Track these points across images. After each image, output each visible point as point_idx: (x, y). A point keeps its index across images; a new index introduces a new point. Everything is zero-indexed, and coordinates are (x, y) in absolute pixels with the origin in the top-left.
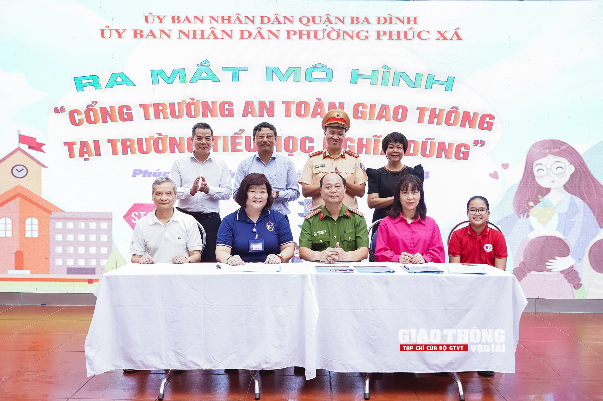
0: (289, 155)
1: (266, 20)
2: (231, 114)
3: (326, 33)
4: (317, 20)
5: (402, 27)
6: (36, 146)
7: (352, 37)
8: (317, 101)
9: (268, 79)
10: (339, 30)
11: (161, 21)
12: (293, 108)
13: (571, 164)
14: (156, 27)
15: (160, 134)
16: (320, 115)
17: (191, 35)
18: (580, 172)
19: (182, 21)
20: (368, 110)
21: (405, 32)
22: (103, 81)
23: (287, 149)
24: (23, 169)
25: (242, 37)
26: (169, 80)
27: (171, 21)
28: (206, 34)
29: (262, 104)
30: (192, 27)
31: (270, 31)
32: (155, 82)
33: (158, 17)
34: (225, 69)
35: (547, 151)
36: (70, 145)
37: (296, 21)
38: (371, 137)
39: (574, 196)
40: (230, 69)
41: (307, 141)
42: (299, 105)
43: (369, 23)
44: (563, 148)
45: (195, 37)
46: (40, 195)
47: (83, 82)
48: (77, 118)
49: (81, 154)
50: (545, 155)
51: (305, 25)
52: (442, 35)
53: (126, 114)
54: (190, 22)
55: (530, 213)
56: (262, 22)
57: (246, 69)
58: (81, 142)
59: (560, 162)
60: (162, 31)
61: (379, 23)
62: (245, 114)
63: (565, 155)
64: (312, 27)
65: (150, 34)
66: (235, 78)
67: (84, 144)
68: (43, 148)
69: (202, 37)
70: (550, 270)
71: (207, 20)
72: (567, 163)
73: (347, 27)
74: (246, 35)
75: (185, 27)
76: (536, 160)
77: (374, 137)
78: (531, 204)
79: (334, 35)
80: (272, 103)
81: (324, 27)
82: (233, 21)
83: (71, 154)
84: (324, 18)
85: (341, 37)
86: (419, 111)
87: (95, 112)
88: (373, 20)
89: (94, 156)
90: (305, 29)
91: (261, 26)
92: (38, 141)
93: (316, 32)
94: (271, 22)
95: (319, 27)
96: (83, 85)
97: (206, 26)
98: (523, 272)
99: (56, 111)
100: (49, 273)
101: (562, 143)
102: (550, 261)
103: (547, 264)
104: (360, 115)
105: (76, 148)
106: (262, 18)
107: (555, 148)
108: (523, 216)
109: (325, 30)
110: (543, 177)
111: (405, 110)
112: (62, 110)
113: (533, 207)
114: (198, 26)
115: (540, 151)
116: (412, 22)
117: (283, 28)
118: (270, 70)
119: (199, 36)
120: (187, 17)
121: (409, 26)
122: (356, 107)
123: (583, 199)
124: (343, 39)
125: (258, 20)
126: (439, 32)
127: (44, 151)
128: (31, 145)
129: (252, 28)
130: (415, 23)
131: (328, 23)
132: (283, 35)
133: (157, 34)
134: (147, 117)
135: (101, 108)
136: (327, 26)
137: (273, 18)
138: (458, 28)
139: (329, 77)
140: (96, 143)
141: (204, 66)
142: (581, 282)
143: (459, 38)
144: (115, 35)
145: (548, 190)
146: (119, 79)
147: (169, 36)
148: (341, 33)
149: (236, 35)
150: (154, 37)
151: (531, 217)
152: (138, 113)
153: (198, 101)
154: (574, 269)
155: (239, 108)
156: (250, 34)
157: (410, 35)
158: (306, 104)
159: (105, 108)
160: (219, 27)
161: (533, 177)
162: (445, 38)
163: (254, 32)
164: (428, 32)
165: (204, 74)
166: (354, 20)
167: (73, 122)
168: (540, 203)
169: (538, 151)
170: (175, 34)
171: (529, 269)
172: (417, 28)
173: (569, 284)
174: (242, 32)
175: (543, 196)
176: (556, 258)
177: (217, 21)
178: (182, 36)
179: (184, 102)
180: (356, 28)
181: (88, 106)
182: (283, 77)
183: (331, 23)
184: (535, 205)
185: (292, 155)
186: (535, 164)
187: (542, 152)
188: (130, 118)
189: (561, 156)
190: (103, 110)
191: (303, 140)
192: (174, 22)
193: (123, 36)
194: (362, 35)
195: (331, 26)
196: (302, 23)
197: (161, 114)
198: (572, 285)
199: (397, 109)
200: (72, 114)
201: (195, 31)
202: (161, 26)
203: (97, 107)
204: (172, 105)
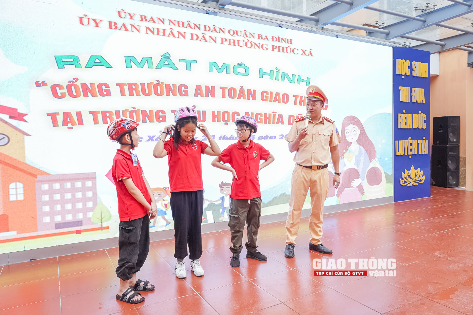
0: (225, 124)
1: (207, 29)
2: (187, 94)
3: (244, 43)
4: (239, 34)
5: (285, 45)
6: (17, 116)
7: (259, 48)
8: (241, 88)
9: (211, 70)
10: (252, 41)
11: (131, 18)
12: (227, 91)
13: (359, 129)
14: (128, 22)
15: (134, 108)
16: (243, 98)
17: (156, 32)
18: (362, 134)
19: (148, 20)
20: (269, 95)
21: (287, 48)
22: (84, 61)
23: (224, 120)
24: (4, 138)
25: (192, 39)
26: (140, 65)
27: (140, 19)
28: (167, 32)
29: (206, 87)
30: (156, 26)
31: (210, 37)
32: (128, 66)
33: (129, 14)
34: (181, 61)
35: (350, 122)
36: (53, 116)
37: (226, 31)
38: (271, 113)
39: (360, 146)
40: (184, 61)
41: (236, 115)
42: (230, 89)
43: (268, 40)
44: (356, 120)
45: (158, 34)
46: (23, 161)
47: (63, 60)
48: (59, 92)
49: (65, 123)
50: (349, 124)
51: (232, 35)
52: (304, 52)
53: (105, 90)
54: (154, 22)
55: (344, 156)
56: (205, 30)
57: (196, 62)
58: (64, 113)
59: (355, 128)
60: (133, 26)
61: (273, 40)
62: (196, 95)
63: (357, 124)
64: (236, 38)
65: (123, 27)
66: (189, 68)
67: (67, 115)
68: (25, 118)
69: (164, 35)
70: (352, 187)
71: (167, 22)
72: (358, 129)
73: (256, 40)
74: (195, 37)
75: (151, 25)
76: (346, 127)
77: (273, 112)
78: (344, 151)
79: (249, 45)
80: (213, 88)
81: (243, 38)
82: (185, 26)
83: (55, 123)
84: (243, 33)
85: (253, 47)
86: (294, 97)
87: (76, 87)
88: (270, 38)
89: (77, 125)
90: (232, 38)
91: (205, 32)
92: (19, 111)
93: (238, 41)
94: (211, 30)
95: (241, 38)
96: (63, 63)
97: (166, 26)
98: (342, 189)
99: (38, 84)
100: (37, 231)
101: (356, 118)
102: (352, 181)
103: (352, 183)
104: (265, 98)
105: (60, 119)
106: (205, 26)
107: (353, 120)
108: (342, 158)
109: (244, 40)
110: (349, 136)
111: (288, 96)
112: (44, 84)
113: (345, 153)
114: (161, 26)
115: (347, 122)
116: (290, 42)
117: (219, 36)
118: (211, 64)
119: (161, 34)
120: (152, 18)
121: (288, 45)
122: (263, 93)
123: (364, 148)
124: (254, 48)
125: (202, 28)
126: (303, 50)
127: (27, 121)
128: (12, 115)
129: (199, 33)
130: (291, 43)
131: (245, 36)
132: (219, 41)
133: (129, 27)
134: (123, 94)
135: (82, 85)
136: (245, 38)
137: (212, 28)
138: (311, 49)
139: (247, 73)
140: (79, 114)
141: (166, 56)
142: (364, 192)
143: (312, 56)
144: (93, 23)
145: (351, 143)
146: (97, 61)
147: (138, 31)
148: (253, 44)
149: (188, 36)
150: (127, 30)
151: (345, 158)
152: (115, 90)
153: (163, 83)
154: (361, 185)
155: (192, 90)
156: (198, 37)
157: (289, 50)
158: (235, 90)
159: (85, 85)
160: (176, 29)
161: (345, 136)
162: (305, 55)
163: (200, 36)
164: (297, 49)
165: (166, 63)
166: (260, 37)
167: (55, 94)
168: (348, 151)
169: (346, 122)
170: (143, 30)
171: (344, 187)
172: (292, 47)
173: (360, 193)
174: (192, 35)
175: (349, 147)
176: (355, 179)
177: (174, 24)
178: (149, 32)
179: (152, 83)
180: (261, 42)
181: (70, 82)
182: (220, 70)
183: (247, 36)
184: (346, 151)
185: (227, 124)
186: (345, 129)
187: (348, 122)
188: (109, 94)
189: (355, 125)
190: (84, 86)
191: (234, 114)
192: (142, 20)
193: (99, 25)
194: (265, 47)
195: (247, 38)
196: (230, 34)
197: (134, 92)
198: (361, 193)
199: (284, 95)
200: (54, 88)
201: (158, 30)
202: (132, 22)
203: (78, 83)
204: (143, 85)
